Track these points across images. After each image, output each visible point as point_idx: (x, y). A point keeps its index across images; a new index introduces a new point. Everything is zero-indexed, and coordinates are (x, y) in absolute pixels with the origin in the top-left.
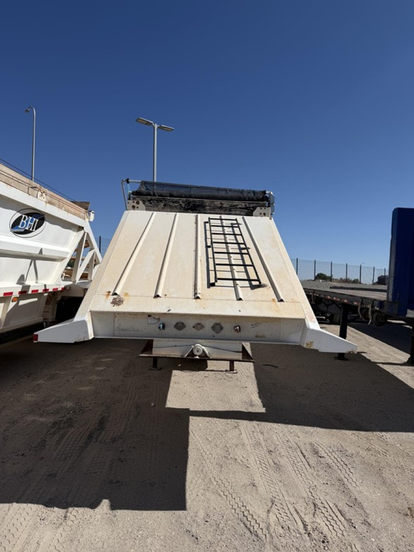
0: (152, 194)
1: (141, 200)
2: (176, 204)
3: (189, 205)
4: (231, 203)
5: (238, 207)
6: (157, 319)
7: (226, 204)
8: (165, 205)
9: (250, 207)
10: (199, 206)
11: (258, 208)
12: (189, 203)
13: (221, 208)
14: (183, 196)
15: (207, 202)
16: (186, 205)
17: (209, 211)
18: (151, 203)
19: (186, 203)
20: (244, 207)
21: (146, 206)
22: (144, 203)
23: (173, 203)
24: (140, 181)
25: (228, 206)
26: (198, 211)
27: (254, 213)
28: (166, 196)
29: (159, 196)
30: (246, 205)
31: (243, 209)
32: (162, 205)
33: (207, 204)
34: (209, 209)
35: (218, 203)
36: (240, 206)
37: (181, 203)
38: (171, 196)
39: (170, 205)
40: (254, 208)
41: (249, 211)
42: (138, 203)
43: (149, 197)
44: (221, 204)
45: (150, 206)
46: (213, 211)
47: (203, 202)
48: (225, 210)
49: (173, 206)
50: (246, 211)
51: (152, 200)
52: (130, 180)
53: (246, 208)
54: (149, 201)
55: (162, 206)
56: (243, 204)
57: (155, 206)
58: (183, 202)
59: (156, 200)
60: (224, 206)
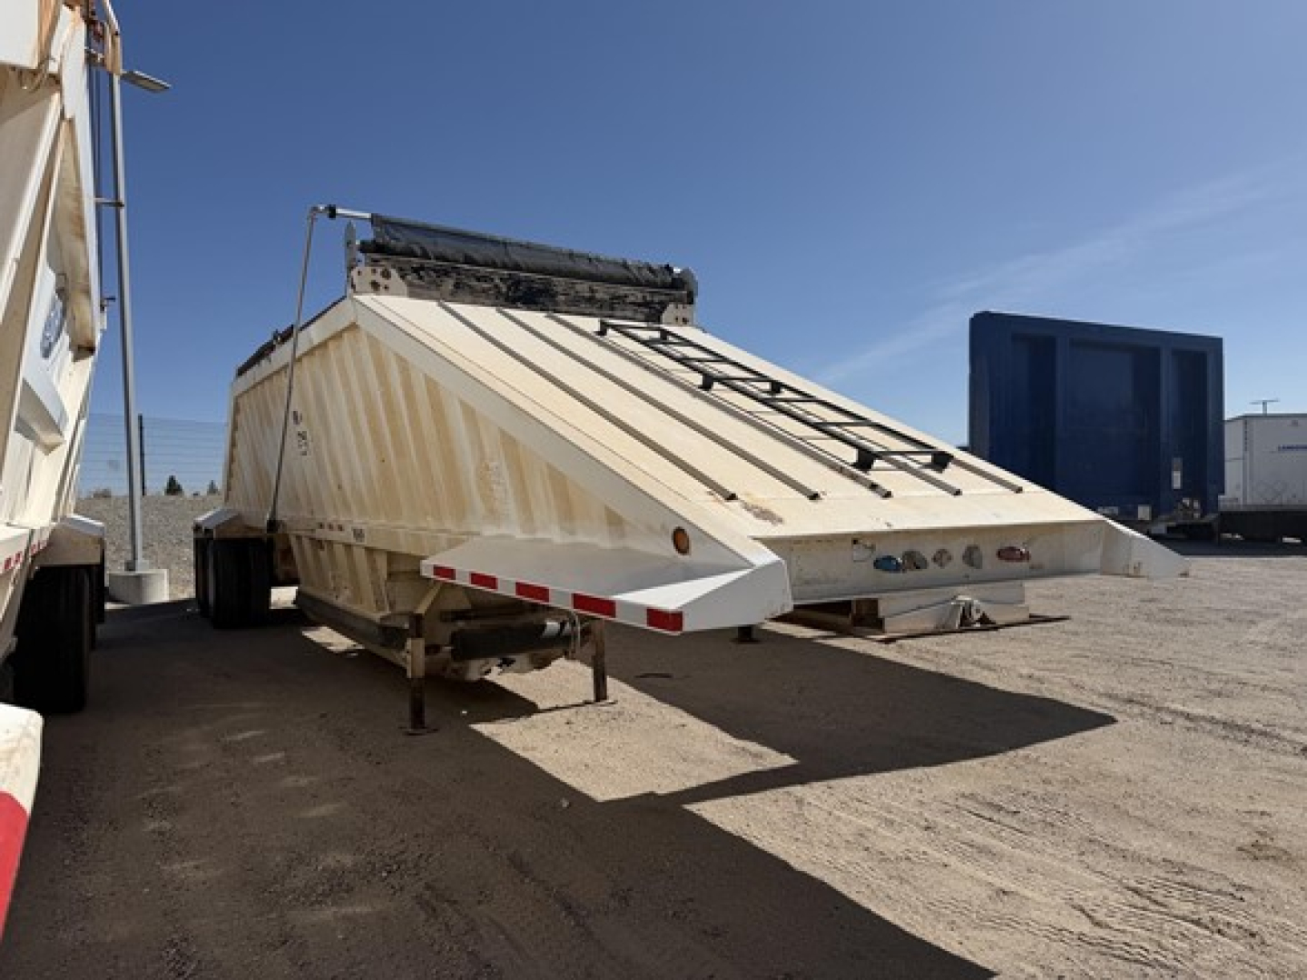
0: (419, 252)
1: (394, 267)
2: (486, 285)
3: (517, 289)
4: (613, 290)
5: (628, 300)
6: (870, 548)
7: (602, 292)
8: (457, 286)
9: (652, 302)
10: (540, 292)
11: (671, 306)
12: (518, 283)
13: (591, 300)
14: (499, 265)
15: (559, 283)
16: (509, 288)
17: (565, 308)
18: (421, 278)
19: (510, 282)
20: (640, 301)
21: (410, 285)
22: (403, 277)
23: (478, 280)
24: (368, 215)
25: (607, 297)
26: (540, 306)
27: (664, 316)
28: (457, 261)
29: (437, 258)
30: (644, 297)
31: (639, 305)
32: (449, 284)
33: (560, 289)
34: (565, 303)
35: (583, 287)
36: (632, 299)
37: (497, 281)
38: (469, 260)
39: (470, 287)
40: (663, 306)
41: (653, 311)
42: (386, 275)
43: (416, 262)
44: (592, 291)
45: (421, 287)
46: (573, 308)
47: (549, 283)
48: (601, 307)
49: (479, 288)
50: (646, 310)
51: (422, 268)
52: (339, 211)
53: (646, 304)
54: (416, 271)
55: (451, 287)
56: (640, 295)
57: (433, 287)
58: (501, 279)
59: (434, 271)
60: (598, 296)
